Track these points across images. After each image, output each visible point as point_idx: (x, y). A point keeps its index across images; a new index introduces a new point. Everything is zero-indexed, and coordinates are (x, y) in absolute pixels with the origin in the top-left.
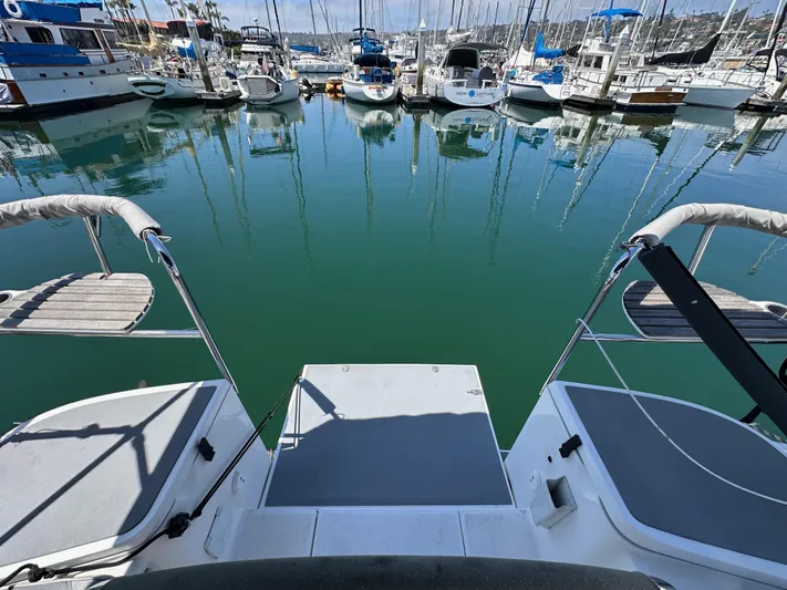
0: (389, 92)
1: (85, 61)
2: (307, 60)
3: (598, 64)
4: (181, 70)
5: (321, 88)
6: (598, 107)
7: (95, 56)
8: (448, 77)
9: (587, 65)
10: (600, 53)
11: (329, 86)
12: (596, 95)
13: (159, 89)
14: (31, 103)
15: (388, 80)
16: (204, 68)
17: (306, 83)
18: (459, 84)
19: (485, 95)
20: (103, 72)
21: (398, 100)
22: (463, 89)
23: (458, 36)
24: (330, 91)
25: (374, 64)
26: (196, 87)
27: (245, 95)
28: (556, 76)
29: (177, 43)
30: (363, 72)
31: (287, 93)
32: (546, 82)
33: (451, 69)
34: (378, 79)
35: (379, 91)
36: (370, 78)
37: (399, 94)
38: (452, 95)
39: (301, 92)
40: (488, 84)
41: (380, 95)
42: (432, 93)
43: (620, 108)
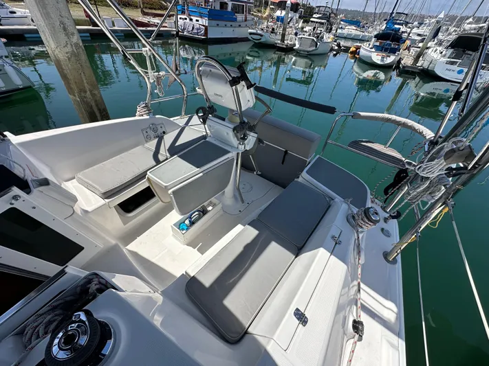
0: (391, 59)
1: (235, 20)
2: (350, 30)
4: (273, 29)
5: (347, 50)
7: (240, 17)
8: (445, 55)
11: (352, 49)
13: (258, 37)
14: (209, 37)
15: (393, 51)
16: (284, 30)
17: (339, 45)
18: (452, 63)
20: (240, 26)
21: (397, 66)
23: (474, 26)
24: (352, 53)
25: (390, 40)
26: (276, 39)
27: (297, 46)
29: (278, 13)
30: (378, 44)
31: (321, 48)
33: (451, 51)
34: (386, 50)
35: (383, 58)
36: (379, 49)
37: (399, 62)
38: (442, 70)
39: (332, 49)
41: (382, 60)
42: (425, 66)
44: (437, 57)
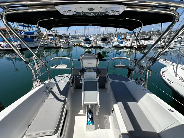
0: (90, 45)
1: (33, 41)
2: (74, 40)
3: (130, 40)
4: (51, 42)
5: (77, 45)
6: (131, 48)
7: (35, 40)
8: (101, 43)
9: (128, 40)
10: (130, 38)
11: (78, 44)
12: (130, 45)
13: (46, 45)
14: (22, 48)
15: (90, 43)
16: (55, 42)
17: (74, 44)
18: (104, 44)
19: (108, 46)
20: (36, 42)
21: (92, 47)
22: (105, 45)
23: (103, 36)
24: (79, 45)
25: (87, 41)
26: (52, 45)
27: (62, 46)
28: (122, 42)
29: (50, 37)
30: (85, 42)
31: (70, 46)
32: (120, 43)
33: (102, 42)
34: (88, 43)
35: (88, 45)
36: (87, 43)
37: (92, 46)
38: (102, 46)
39: (73, 45)
40: (109, 44)
41: (89, 46)
42: (99, 45)
43: (135, 48)
44: (100, 43)
